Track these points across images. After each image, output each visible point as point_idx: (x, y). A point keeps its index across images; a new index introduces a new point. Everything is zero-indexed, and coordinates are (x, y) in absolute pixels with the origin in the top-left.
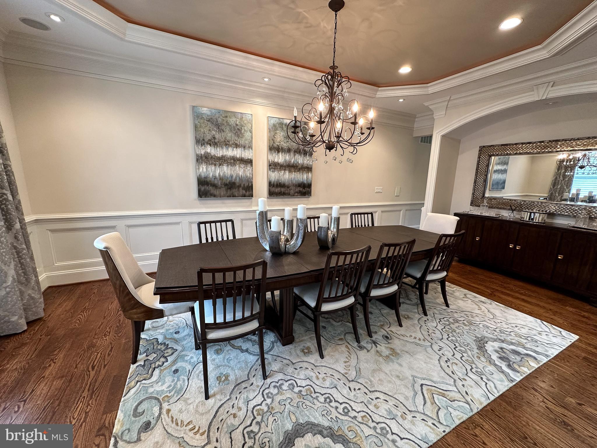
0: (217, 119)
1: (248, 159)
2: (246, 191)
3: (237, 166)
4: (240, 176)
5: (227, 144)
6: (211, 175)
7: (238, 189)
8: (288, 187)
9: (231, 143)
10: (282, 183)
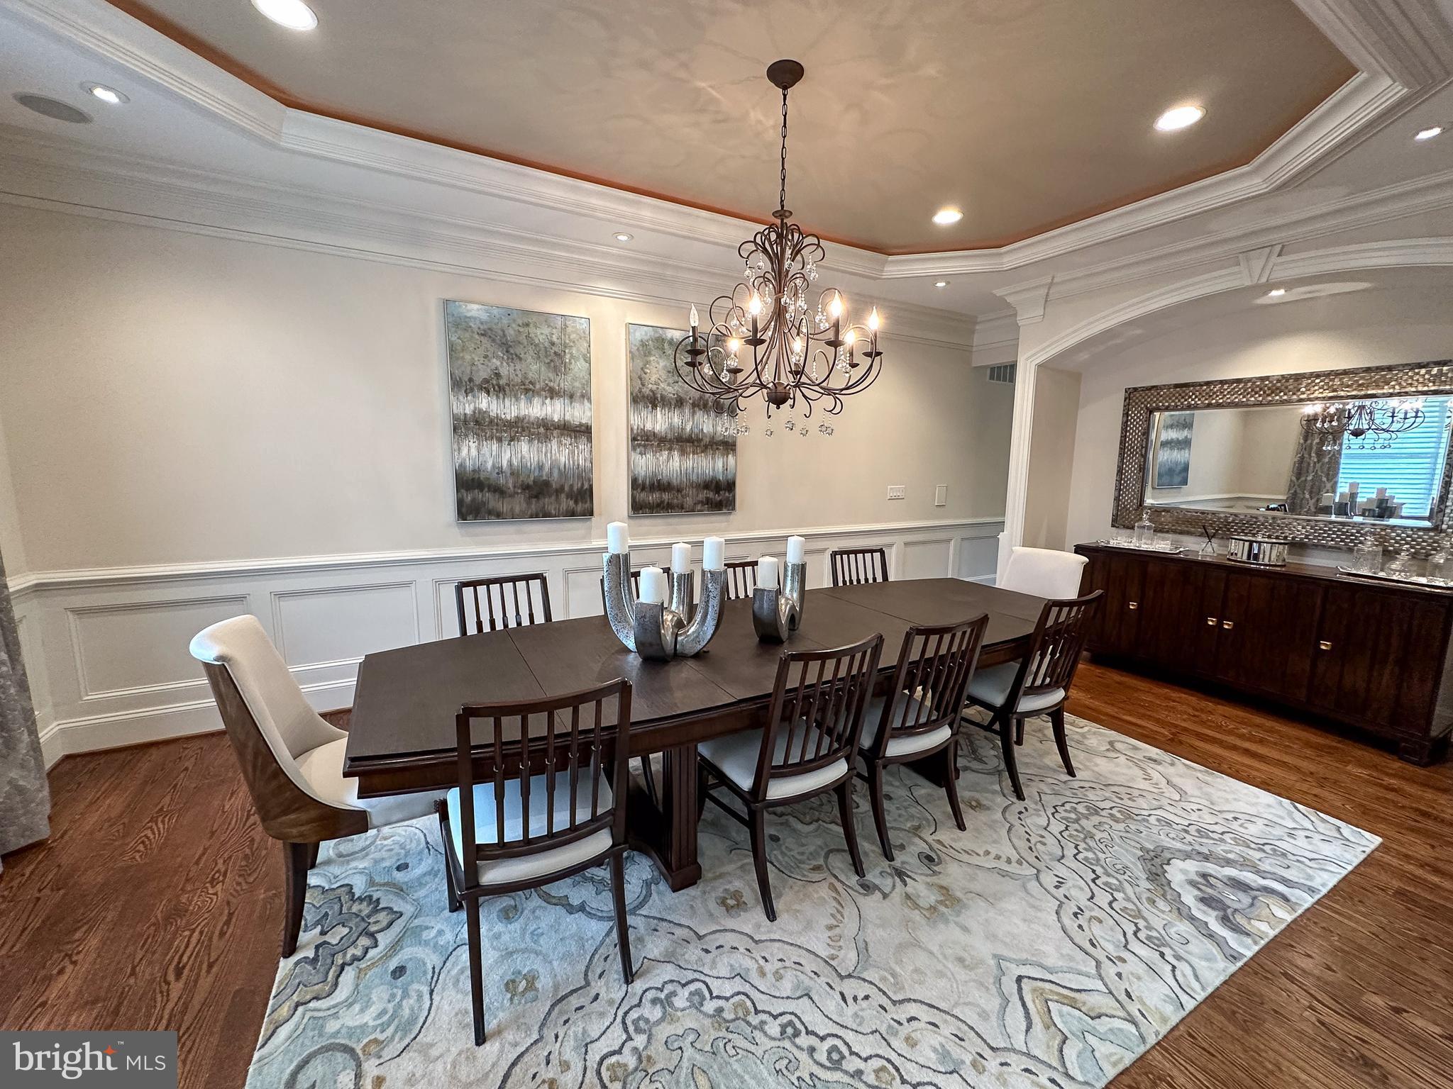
0: (503, 331)
1: (581, 425)
2: (576, 502)
3: (554, 443)
4: (562, 466)
5: (528, 389)
6: (489, 465)
7: (557, 495)
8: (679, 490)
9: (538, 386)
10: (665, 480)
